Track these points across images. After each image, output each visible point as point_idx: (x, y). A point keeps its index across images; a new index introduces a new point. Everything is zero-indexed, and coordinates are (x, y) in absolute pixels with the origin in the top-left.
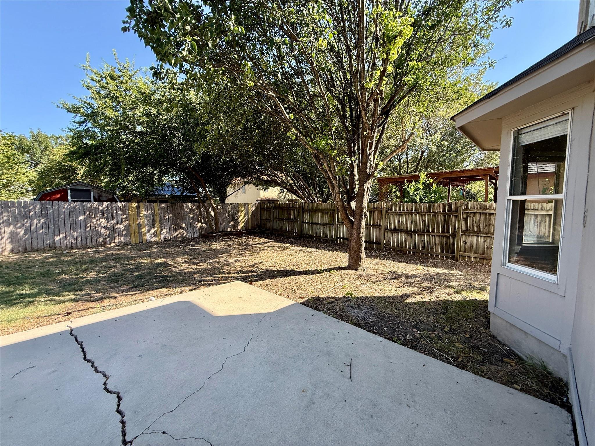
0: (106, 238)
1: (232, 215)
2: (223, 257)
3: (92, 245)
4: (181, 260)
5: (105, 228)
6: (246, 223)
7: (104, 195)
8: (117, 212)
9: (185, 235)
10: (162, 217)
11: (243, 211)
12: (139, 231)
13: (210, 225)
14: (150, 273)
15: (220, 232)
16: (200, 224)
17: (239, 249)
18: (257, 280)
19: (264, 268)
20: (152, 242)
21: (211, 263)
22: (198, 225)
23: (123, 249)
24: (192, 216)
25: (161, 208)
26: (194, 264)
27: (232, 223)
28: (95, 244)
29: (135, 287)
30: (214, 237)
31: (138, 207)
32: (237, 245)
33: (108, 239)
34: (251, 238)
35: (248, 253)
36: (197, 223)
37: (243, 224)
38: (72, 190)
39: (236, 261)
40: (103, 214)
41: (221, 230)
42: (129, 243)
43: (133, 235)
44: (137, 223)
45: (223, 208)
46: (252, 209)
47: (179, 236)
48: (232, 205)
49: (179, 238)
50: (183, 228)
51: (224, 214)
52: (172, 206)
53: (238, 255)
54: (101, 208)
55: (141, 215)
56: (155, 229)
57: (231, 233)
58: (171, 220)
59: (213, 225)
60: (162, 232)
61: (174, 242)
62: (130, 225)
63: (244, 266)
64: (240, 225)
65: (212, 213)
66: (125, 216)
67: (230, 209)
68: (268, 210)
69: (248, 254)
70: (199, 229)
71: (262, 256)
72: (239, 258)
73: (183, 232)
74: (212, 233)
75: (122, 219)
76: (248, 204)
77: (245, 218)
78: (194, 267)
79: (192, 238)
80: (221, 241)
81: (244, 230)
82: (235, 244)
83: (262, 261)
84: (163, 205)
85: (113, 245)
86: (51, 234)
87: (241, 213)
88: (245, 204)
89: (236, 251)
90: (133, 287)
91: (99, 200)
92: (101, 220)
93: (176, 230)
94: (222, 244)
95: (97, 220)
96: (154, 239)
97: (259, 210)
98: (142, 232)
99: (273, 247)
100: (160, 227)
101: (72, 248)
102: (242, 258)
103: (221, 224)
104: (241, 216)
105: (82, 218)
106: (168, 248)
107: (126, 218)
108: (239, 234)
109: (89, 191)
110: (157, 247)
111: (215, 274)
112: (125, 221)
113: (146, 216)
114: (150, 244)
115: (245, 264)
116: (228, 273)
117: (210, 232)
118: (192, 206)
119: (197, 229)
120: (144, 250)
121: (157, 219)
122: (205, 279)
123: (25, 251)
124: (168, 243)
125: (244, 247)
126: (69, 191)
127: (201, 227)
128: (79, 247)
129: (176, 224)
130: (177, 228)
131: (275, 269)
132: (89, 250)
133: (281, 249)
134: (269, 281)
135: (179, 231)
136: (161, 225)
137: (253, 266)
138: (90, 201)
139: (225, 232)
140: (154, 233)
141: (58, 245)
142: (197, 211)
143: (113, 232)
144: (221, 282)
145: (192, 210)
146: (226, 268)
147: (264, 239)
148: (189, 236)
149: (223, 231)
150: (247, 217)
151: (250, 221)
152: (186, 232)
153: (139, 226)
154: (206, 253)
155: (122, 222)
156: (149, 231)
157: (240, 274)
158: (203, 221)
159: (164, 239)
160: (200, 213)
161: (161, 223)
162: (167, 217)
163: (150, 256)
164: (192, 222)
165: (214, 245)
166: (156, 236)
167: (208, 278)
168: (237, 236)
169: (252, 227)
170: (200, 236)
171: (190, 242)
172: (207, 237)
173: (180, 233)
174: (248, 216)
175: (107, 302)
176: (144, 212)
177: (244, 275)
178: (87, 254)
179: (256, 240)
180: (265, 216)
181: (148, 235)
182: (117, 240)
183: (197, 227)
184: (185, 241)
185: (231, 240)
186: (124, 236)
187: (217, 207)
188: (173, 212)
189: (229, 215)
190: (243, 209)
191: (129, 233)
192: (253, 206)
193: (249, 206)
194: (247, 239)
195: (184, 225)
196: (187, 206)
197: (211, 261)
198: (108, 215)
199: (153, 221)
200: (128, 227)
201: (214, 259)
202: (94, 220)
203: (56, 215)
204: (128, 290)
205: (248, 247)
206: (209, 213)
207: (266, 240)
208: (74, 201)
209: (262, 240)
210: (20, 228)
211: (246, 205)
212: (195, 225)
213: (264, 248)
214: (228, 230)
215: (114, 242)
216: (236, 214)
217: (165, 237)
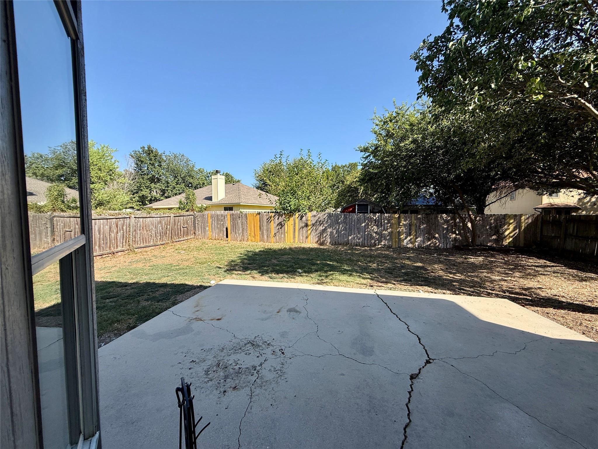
0: (376, 241)
1: (496, 227)
2: (483, 272)
3: (368, 245)
4: (438, 268)
5: (376, 233)
6: (516, 239)
7: (376, 208)
8: (384, 222)
9: (437, 244)
10: (418, 227)
11: (512, 223)
12: (398, 237)
13: (467, 238)
14: (413, 273)
15: (477, 246)
16: (454, 235)
17: (505, 268)
18: (532, 305)
19: (543, 295)
20: (408, 247)
21: (469, 276)
22: (452, 237)
23: (388, 250)
24: (445, 227)
25: (417, 219)
26: (451, 273)
27: (494, 237)
28: (369, 244)
29: (405, 281)
30: (470, 250)
31: (399, 217)
32: (501, 263)
33: (377, 242)
34: (522, 257)
35: (517, 274)
36: (450, 234)
37: (511, 239)
38: (358, 205)
39: (500, 280)
40: (375, 223)
41: (479, 243)
42: (391, 246)
43: (394, 240)
44: (398, 230)
45: (483, 220)
46: (525, 222)
47: (432, 245)
48: (496, 217)
49: (431, 247)
50: (436, 238)
51: (484, 226)
52: (427, 217)
53: (503, 274)
54: (375, 218)
55: (401, 224)
56: (411, 237)
57: (491, 248)
58: (425, 229)
59: (469, 238)
60: (417, 240)
61: (428, 250)
62: (392, 232)
63: (512, 287)
64: (506, 240)
65: (469, 225)
66: (389, 225)
67: (492, 221)
68: (556, 223)
69: (518, 276)
70: (452, 241)
71: (541, 281)
72: (504, 277)
73: (436, 241)
74: (468, 245)
75: (387, 226)
76: (521, 216)
77: (515, 232)
78: (451, 276)
79: (444, 248)
80: (479, 256)
81: (512, 247)
82: (499, 261)
83: (540, 286)
84: (419, 216)
85: (380, 246)
86: (347, 235)
87: (509, 226)
88: (515, 216)
89: (500, 270)
90: (404, 280)
91: (373, 212)
92: (374, 227)
93: (429, 240)
94: (481, 259)
95: (372, 227)
96: (410, 246)
97: (539, 224)
98: (400, 238)
99: (561, 273)
100: (415, 235)
101: (357, 245)
102: (510, 278)
103: (479, 237)
104: (509, 229)
105: (363, 225)
106: (423, 255)
107: (390, 226)
108: (505, 251)
109: (367, 205)
110: (413, 253)
111: (475, 287)
112: (389, 228)
113: (404, 225)
114: (406, 250)
115: (514, 285)
116: (490, 290)
117: (465, 244)
118: (446, 217)
119: (451, 240)
120: (404, 254)
121: (413, 228)
122: (465, 289)
123: (335, 244)
124: (422, 251)
125: (512, 267)
126: (357, 206)
127: (455, 238)
128: (361, 245)
129: (429, 233)
130: (430, 237)
131: (564, 300)
132: (366, 248)
133: (577, 278)
134: (551, 310)
135: (432, 241)
136: (417, 233)
137: (526, 289)
138: (367, 213)
139: (484, 246)
140: (410, 240)
141: (350, 242)
142: (451, 222)
143: (381, 236)
144: (483, 295)
145: (447, 221)
146: (488, 284)
147: (545, 261)
148: (441, 246)
149: (481, 245)
150: (517, 231)
151: (522, 236)
152: (439, 242)
153: (399, 233)
154: (462, 265)
155: (387, 229)
156: (406, 238)
157: (507, 294)
158: (457, 232)
159: (418, 246)
160: (454, 224)
161: (416, 232)
162: (422, 227)
163: (409, 258)
164: (446, 233)
165: (471, 258)
166: (412, 243)
167: (468, 289)
168: (501, 253)
169: (525, 244)
170: (453, 248)
171: (443, 252)
172: (462, 250)
173: (432, 243)
174: (519, 231)
175: (390, 285)
176: (403, 222)
177: (513, 295)
178: (366, 250)
179: (531, 261)
180: (549, 232)
181: (405, 241)
182: (382, 243)
183: (451, 238)
184: (437, 250)
185: (493, 256)
186: (388, 240)
187: (476, 218)
188: (428, 222)
189: (490, 228)
190: (512, 221)
191: (391, 239)
192: (528, 218)
193: (523, 218)
194: (517, 257)
195: (437, 235)
196: (442, 217)
197: (469, 274)
198: (378, 223)
199: (410, 229)
200: (390, 234)
201: (472, 272)
202: (370, 227)
203: (350, 222)
204: (401, 281)
205: (517, 267)
206: (465, 225)
207: (548, 263)
208: (360, 213)
209: (542, 262)
210: (334, 229)
211: (517, 217)
212: (448, 236)
213: (545, 273)
214: (488, 245)
215: (381, 245)
216: (501, 226)
217: (419, 244)
